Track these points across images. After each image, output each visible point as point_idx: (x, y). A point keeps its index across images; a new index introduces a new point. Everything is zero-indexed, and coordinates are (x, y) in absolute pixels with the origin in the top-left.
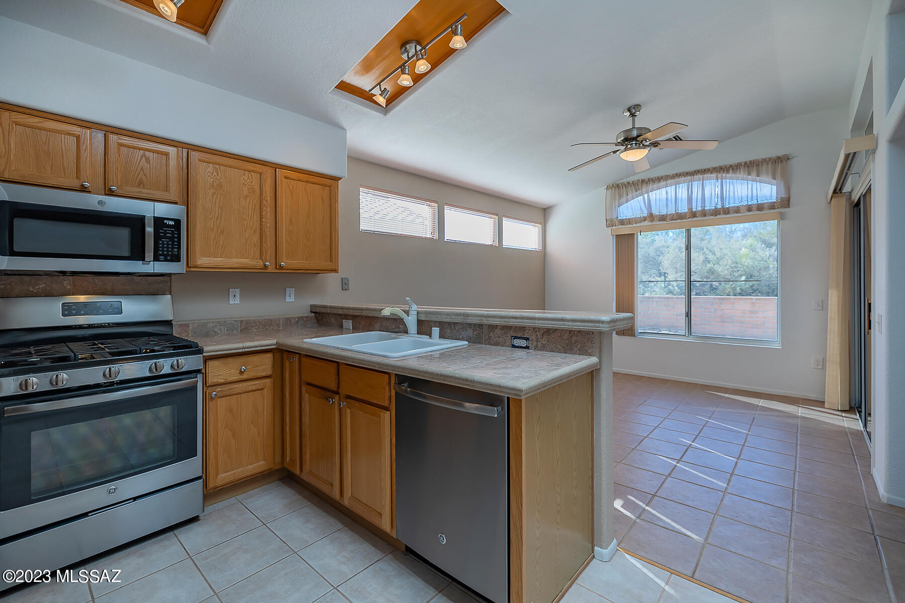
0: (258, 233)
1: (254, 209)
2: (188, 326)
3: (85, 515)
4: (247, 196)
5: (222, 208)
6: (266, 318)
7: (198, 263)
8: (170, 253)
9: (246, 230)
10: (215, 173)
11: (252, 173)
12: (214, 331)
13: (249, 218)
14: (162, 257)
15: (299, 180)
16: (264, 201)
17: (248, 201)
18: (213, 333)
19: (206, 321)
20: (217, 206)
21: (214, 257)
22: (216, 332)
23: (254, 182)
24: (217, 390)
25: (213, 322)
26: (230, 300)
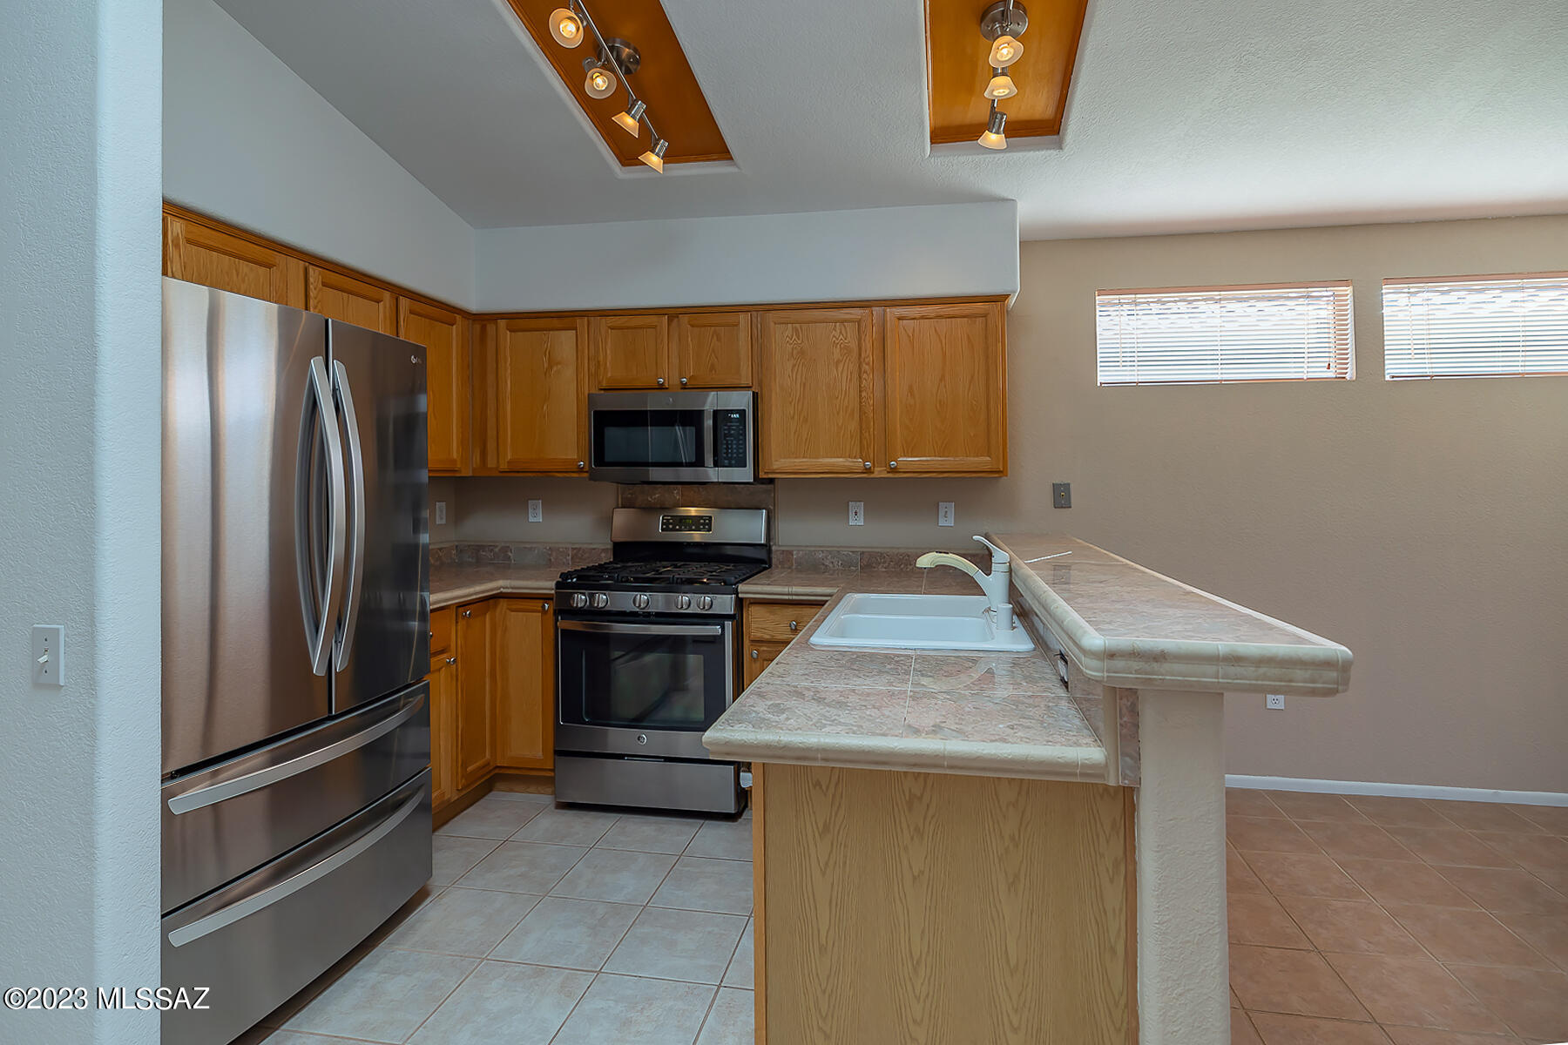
0: (857, 416)
1: (851, 380)
2: (791, 553)
3: (621, 757)
4: (838, 362)
5: (804, 384)
6: (902, 551)
7: (775, 467)
8: (735, 455)
9: (838, 413)
10: (794, 337)
11: (846, 324)
12: (823, 564)
13: (843, 393)
14: (726, 461)
15: (923, 318)
16: (864, 365)
17: (840, 369)
18: (823, 567)
19: (813, 549)
20: (799, 381)
21: (796, 458)
22: (826, 566)
23: (849, 336)
24: (762, 649)
25: (822, 551)
26: (850, 520)
